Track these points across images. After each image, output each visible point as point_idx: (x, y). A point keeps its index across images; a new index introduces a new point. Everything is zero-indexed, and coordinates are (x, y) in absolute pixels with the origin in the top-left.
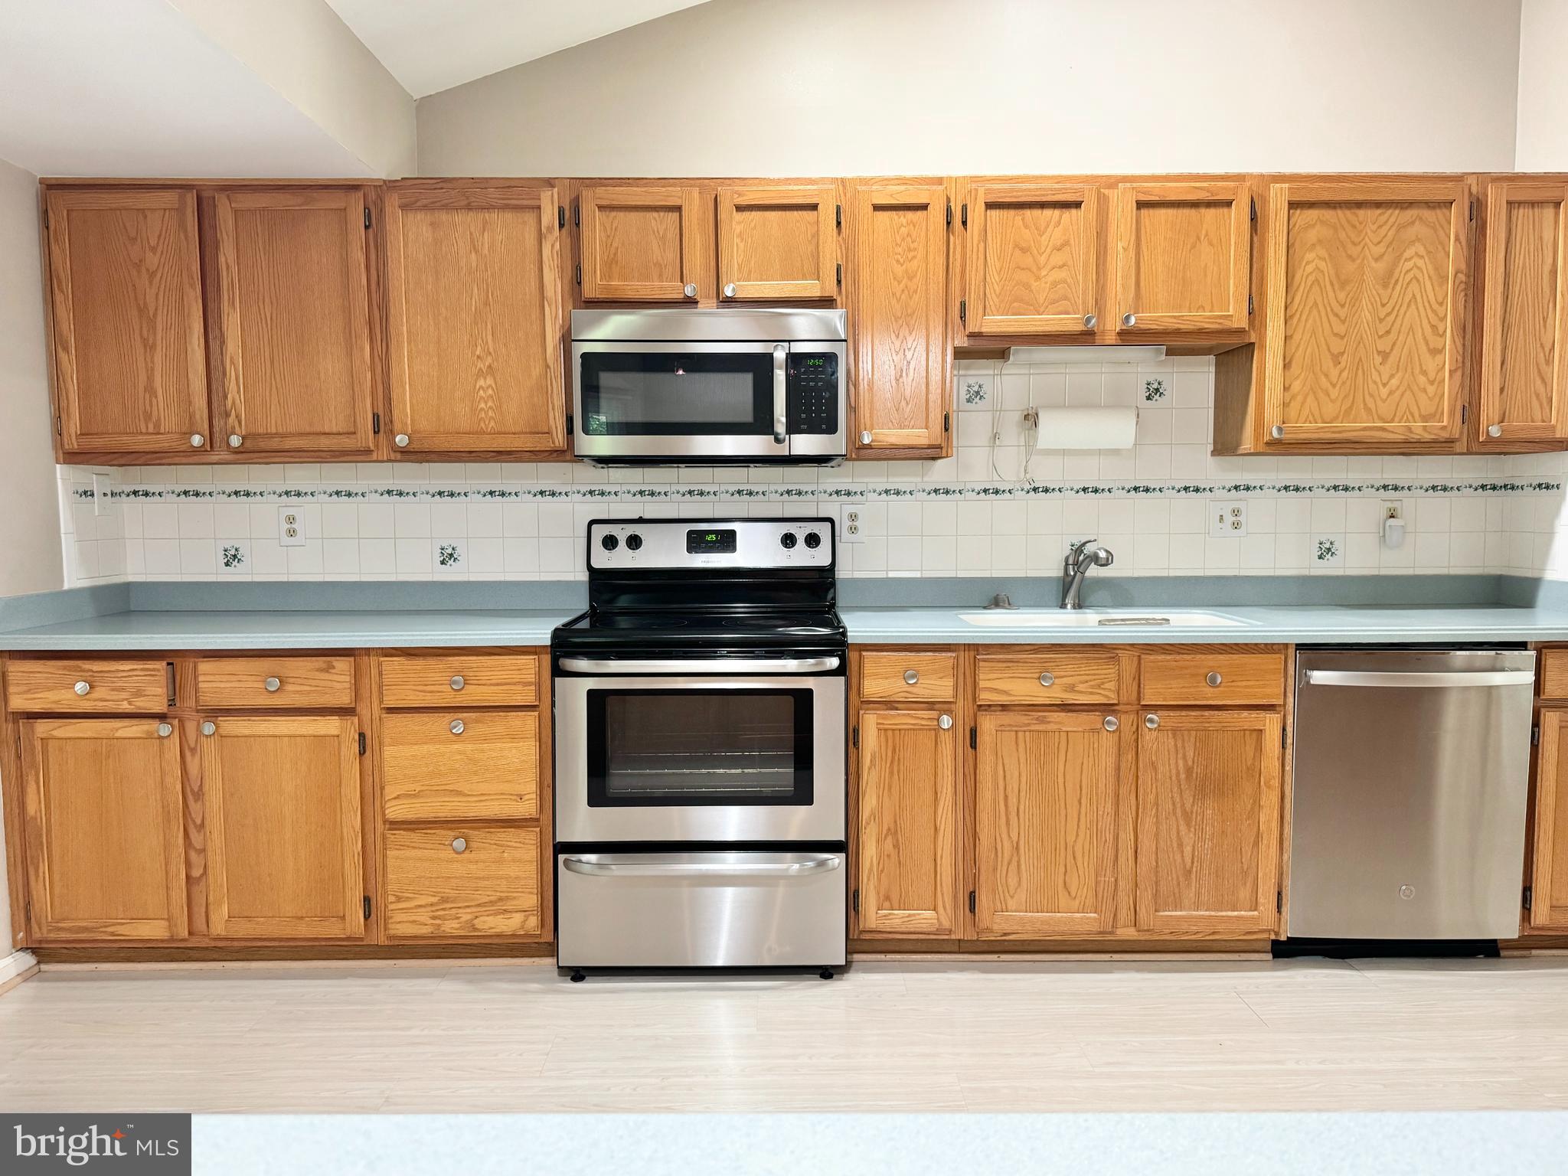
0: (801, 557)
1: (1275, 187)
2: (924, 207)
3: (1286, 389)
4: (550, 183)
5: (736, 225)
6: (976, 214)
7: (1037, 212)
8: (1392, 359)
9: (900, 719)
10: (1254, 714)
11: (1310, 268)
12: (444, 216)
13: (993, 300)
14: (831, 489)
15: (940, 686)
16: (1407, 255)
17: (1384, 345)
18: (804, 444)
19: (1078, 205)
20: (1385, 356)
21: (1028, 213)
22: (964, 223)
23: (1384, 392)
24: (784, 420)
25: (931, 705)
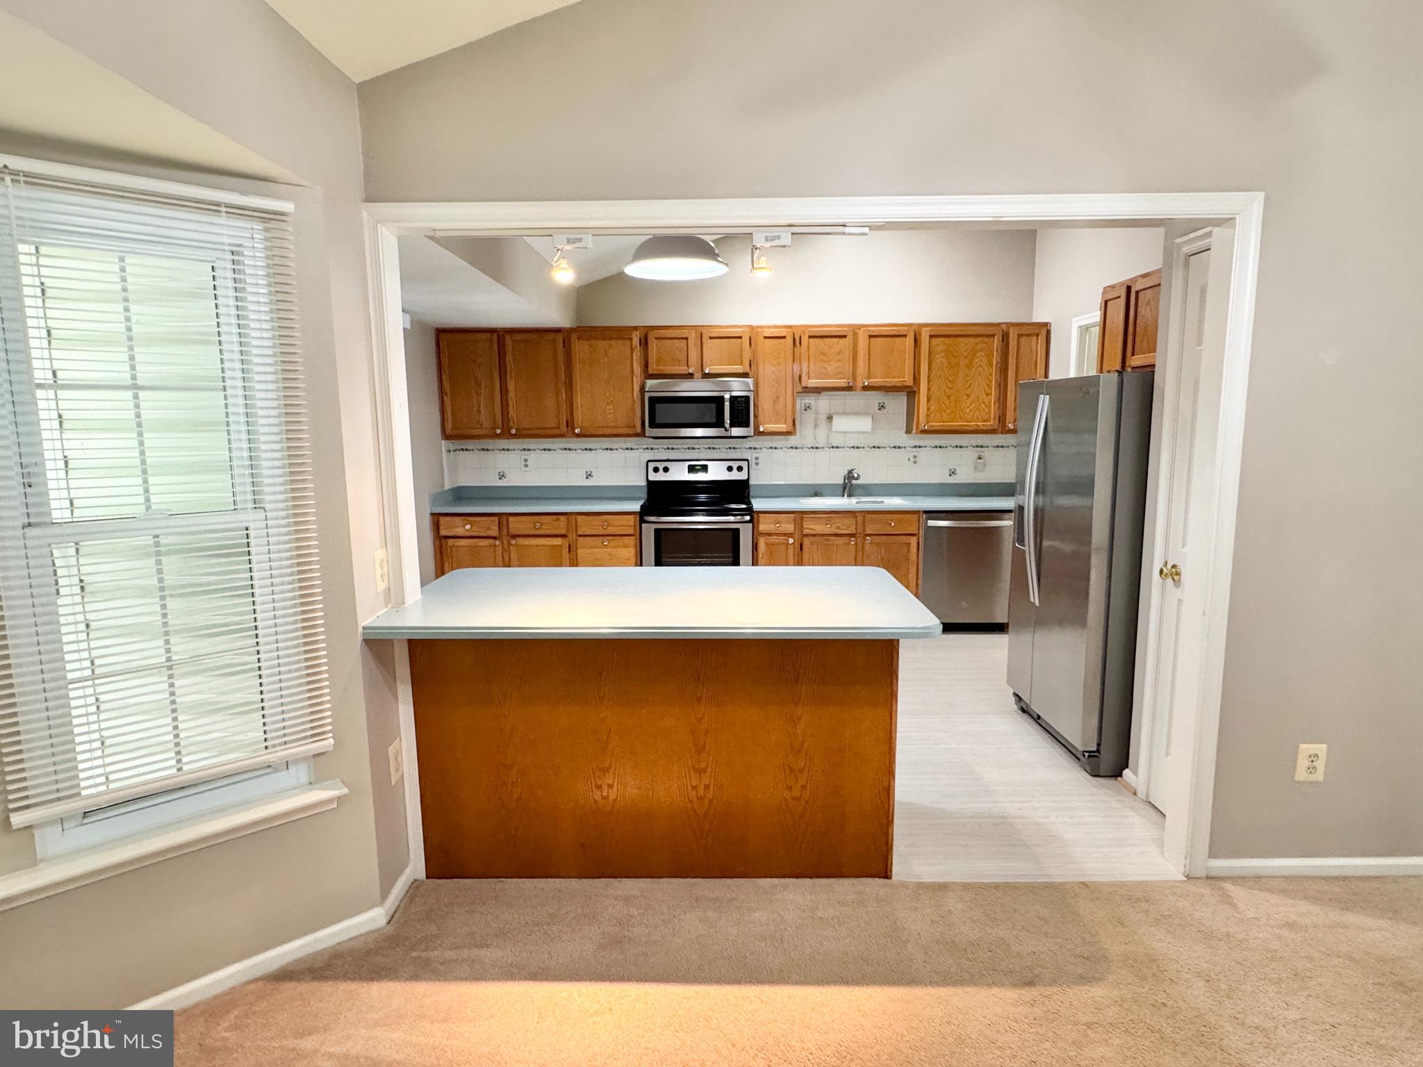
0: (735, 476)
1: (924, 329)
2: (784, 337)
3: (928, 409)
4: (636, 328)
5: (708, 344)
6: (805, 340)
7: (829, 339)
8: (972, 397)
9: (774, 539)
10: (907, 537)
11: (939, 361)
12: (593, 342)
13: (812, 374)
14: (748, 447)
15: (789, 528)
16: (978, 355)
17: (968, 391)
18: (736, 431)
19: (845, 336)
20: (968, 396)
21: (826, 340)
22: (800, 343)
23: (968, 411)
24: (729, 422)
25: (785, 535)
